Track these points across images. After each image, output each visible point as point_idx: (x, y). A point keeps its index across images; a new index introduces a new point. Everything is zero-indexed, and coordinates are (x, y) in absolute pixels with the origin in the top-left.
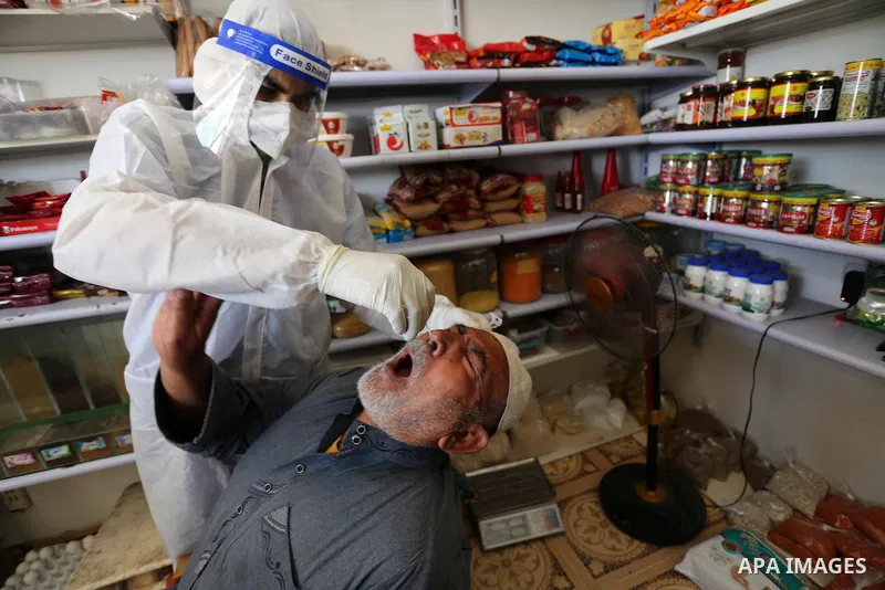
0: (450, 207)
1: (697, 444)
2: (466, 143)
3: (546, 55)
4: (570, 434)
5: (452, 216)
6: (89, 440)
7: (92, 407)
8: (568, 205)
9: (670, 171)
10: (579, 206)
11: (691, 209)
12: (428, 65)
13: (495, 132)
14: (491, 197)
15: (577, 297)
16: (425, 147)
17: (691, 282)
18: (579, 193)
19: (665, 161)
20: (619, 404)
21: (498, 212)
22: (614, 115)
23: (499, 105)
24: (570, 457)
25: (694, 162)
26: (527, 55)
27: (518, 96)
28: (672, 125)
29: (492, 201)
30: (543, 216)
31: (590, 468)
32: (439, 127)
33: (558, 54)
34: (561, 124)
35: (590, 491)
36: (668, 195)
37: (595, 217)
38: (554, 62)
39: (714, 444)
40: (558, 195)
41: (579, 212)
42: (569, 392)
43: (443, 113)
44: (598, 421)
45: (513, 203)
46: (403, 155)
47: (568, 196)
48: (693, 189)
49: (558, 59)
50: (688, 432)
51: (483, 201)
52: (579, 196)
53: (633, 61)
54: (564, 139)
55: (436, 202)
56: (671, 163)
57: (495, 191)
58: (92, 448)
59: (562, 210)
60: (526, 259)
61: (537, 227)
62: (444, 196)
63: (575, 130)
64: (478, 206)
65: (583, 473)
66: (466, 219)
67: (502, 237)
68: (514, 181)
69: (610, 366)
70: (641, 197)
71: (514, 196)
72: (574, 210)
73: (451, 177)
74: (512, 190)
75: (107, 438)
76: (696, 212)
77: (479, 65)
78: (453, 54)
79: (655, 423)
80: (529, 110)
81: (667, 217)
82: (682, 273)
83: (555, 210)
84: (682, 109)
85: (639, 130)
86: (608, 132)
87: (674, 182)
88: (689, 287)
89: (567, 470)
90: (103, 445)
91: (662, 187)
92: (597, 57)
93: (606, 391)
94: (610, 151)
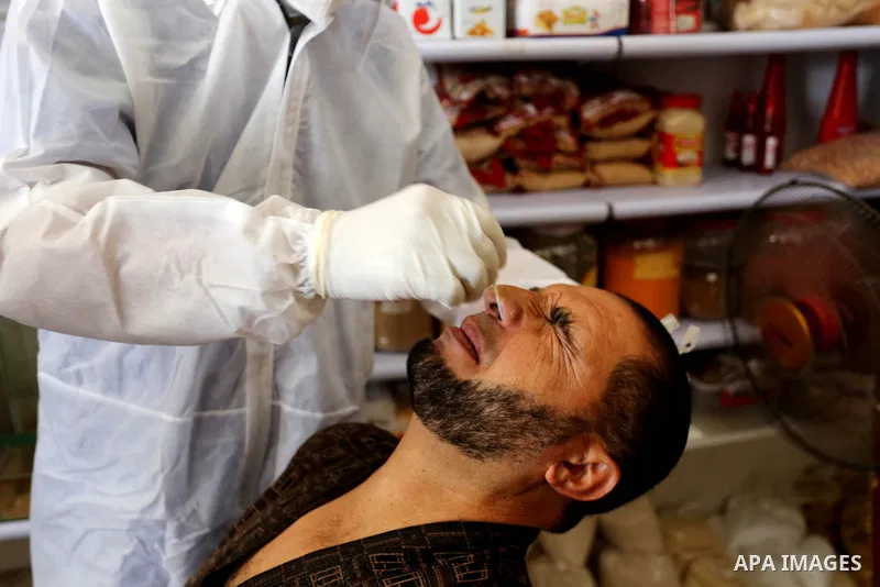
0: (521, 145)
2: (559, 28)
5: (521, 163)
8: (748, 156)
10: (769, 160)
13: (615, 10)
14: (598, 132)
15: (747, 332)
16: (481, 31)
18: (772, 134)
21: (610, 161)
29: (602, 139)
30: (694, 174)
37: (793, 183)
40: (731, 136)
41: (769, 172)
42: (722, 510)
45: (640, 147)
46: (440, 45)
47: (749, 140)
51: (584, 137)
52: (771, 142)
54: (749, 30)
55: (495, 134)
57: (606, 121)
59: (736, 166)
60: (656, 250)
61: (682, 193)
62: (510, 124)
63: (774, 14)
64: (573, 148)
66: (545, 169)
67: (611, 208)
68: (643, 106)
69: (809, 471)
71: (641, 134)
72: (758, 168)
73: (527, 90)
74: (639, 122)
83: (722, 164)
86: (844, 17)
93: (799, 520)
94: (847, 57)
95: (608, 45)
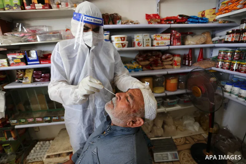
0: (153, 63)
1: (224, 140)
2: (160, 45)
3: (184, 20)
4: (181, 131)
5: (153, 65)
6: (55, 117)
7: (56, 108)
8: (187, 64)
9: (222, 55)
10: (190, 64)
11: (228, 67)
12: (149, 23)
13: (168, 42)
14: (165, 60)
15: (188, 91)
16: (148, 46)
17: (226, 90)
18: (190, 60)
19: (220, 52)
20: (198, 124)
21: (166, 65)
22: (204, 38)
23: (170, 34)
24: (181, 138)
25: (230, 53)
26: (179, 20)
27: (175, 32)
28: (223, 41)
29: (165, 62)
30: (179, 67)
31: (187, 142)
32: (152, 40)
33: (188, 20)
34: (188, 41)
35: (187, 149)
36: (220, 63)
37: (197, 68)
38: (187, 22)
39: (230, 141)
40: (184, 60)
41: (190, 66)
42: (182, 118)
43: (153, 36)
44: (190, 128)
45: (171, 63)
46: (141, 48)
47: (187, 61)
48: (229, 61)
49: (188, 21)
50: (221, 136)
51: (162, 62)
52: (191, 61)
53: (211, 22)
54: (188, 45)
55: (149, 61)
56: (222, 53)
58: (55, 119)
59: (185, 65)
60: (174, 79)
61: (177, 70)
62: (151, 59)
63: (192, 42)
64: (161, 63)
65: (185, 143)
66: (157, 66)
67: (167, 72)
68: (172, 56)
69: (195, 112)
70: (211, 63)
71: (171, 61)
72: (188, 65)
73: (154, 54)
74: (171, 59)
75: (59, 117)
76: (230, 68)
77: (164, 23)
78: (157, 19)
79: (211, 132)
80: (178, 36)
81: (219, 69)
82: (223, 87)
83: (183, 65)
84: (227, 37)
85: (211, 42)
86: (202, 43)
87: (223, 59)
88: (226, 91)
89: (180, 141)
90: (58, 118)
91: (218, 60)
92: (200, 21)
93: (194, 120)
94: (201, 49)
95: (167, 47)
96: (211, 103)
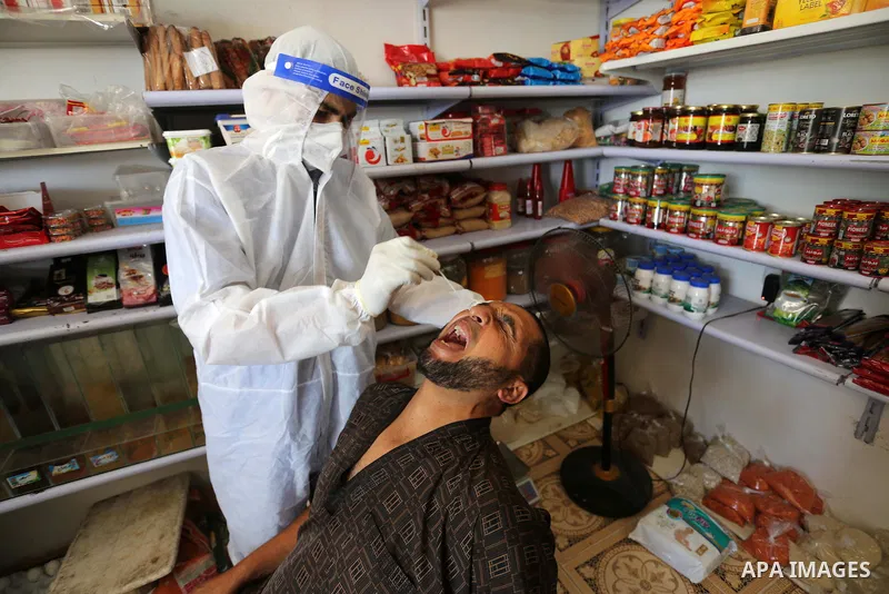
0: (422, 216)
1: (643, 426)
2: (440, 157)
3: (511, 71)
4: (530, 422)
5: (423, 224)
6: (60, 463)
7: (57, 428)
8: (529, 211)
9: (622, 183)
10: (540, 212)
11: (640, 218)
12: (401, 80)
13: (466, 146)
14: (460, 205)
15: (540, 298)
16: (400, 160)
17: (641, 284)
18: (540, 200)
19: (617, 174)
20: (574, 393)
21: (465, 219)
22: (573, 129)
23: (470, 120)
24: (533, 443)
25: (643, 176)
26: (495, 71)
27: (487, 111)
28: (623, 140)
29: (462, 209)
30: (507, 223)
31: (550, 453)
32: (414, 140)
33: (523, 71)
34: (525, 137)
35: (553, 473)
36: (620, 204)
38: (519, 78)
39: (658, 425)
40: (520, 200)
41: (540, 218)
43: (418, 128)
44: (556, 409)
45: (480, 211)
46: (381, 169)
47: (529, 202)
48: (642, 200)
49: (523, 75)
50: (635, 415)
51: (453, 210)
52: (540, 203)
53: (589, 78)
54: (528, 152)
55: (409, 211)
56: (623, 176)
57: (464, 199)
58: (64, 471)
59: (524, 215)
60: (494, 263)
61: (504, 233)
62: (416, 205)
63: (539, 144)
64: (449, 214)
65: (545, 458)
66: (436, 226)
67: (472, 245)
68: (482, 190)
69: (564, 357)
70: (596, 204)
71: (481, 204)
72: (534, 216)
73: (424, 187)
74: (479, 198)
75: (81, 459)
76: (645, 221)
77: (450, 79)
78: (423, 66)
79: (610, 411)
80: (496, 126)
81: (619, 225)
82: (632, 274)
83: (518, 215)
84: (632, 126)
85: (594, 142)
86: (568, 145)
87: (626, 192)
88: (639, 288)
89: (530, 456)
90: (77, 467)
91: (615, 197)
92: (559, 74)
93: (564, 382)
94: (568, 162)
95: (466, 163)
96: (603, 328)
